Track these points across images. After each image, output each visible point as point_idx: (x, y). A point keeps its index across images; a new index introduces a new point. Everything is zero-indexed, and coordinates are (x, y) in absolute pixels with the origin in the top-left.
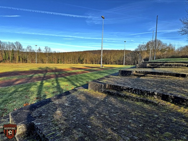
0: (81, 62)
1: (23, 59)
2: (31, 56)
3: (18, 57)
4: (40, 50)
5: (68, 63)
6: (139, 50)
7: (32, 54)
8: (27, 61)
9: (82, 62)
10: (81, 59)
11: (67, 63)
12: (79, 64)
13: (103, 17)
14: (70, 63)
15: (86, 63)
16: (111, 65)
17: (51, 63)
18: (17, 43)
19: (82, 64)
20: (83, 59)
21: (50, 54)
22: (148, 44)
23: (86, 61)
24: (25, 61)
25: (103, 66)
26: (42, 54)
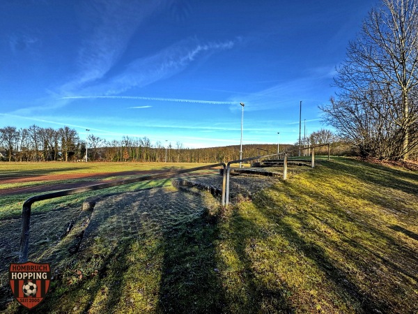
1: (150, 157)
2: (161, 153)
3: (145, 155)
4: (170, 146)
6: (298, 145)
7: (162, 151)
8: (155, 159)
10: (220, 156)
13: (242, 103)
17: (183, 162)
18: (145, 138)
20: (223, 157)
21: (182, 151)
24: (154, 159)
26: (172, 150)
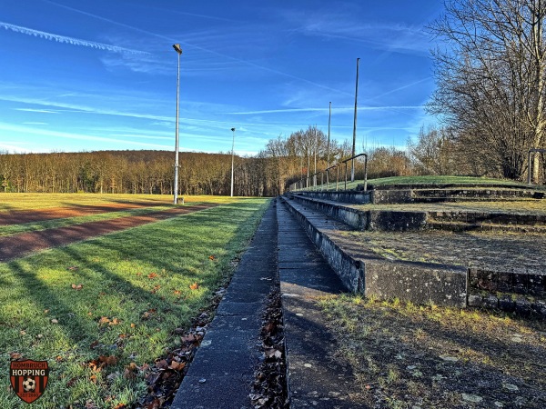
0: (91, 186)
5: (40, 191)
6: (268, 155)
9: (94, 187)
11: (35, 190)
12: (82, 194)
13: (178, 47)
14: (48, 192)
15: (109, 190)
16: (192, 197)
19: (93, 192)
20: (97, 178)
22: (292, 139)
23: (108, 182)
25: (181, 199)
